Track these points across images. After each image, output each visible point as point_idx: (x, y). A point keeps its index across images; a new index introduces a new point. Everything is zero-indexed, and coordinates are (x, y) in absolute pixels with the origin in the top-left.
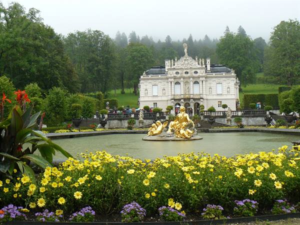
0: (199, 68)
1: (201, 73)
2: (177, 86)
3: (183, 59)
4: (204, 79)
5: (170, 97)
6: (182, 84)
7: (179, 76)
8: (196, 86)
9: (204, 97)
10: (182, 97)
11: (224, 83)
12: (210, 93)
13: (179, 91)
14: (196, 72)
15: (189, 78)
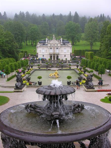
1: (59, 45)
2: (51, 49)
3: (53, 40)
4: (60, 47)
5: (48, 54)
6: (52, 49)
7: (51, 46)
8: (57, 50)
9: (60, 54)
10: (53, 53)
11: (67, 49)
12: (62, 52)
13: (51, 51)
14: (57, 45)
15: (55, 47)
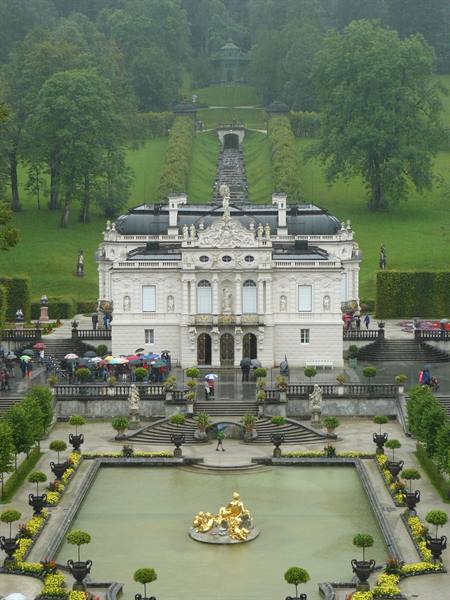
0: (258, 249)
1: (264, 260)
2: (204, 290)
3: (218, 225)
4: (268, 277)
5: (185, 321)
6: (215, 287)
7: (207, 265)
8: (249, 291)
9: (268, 321)
10: (216, 320)
11: (317, 286)
12: (283, 307)
13: (207, 304)
14: (249, 259)
15: (233, 271)
